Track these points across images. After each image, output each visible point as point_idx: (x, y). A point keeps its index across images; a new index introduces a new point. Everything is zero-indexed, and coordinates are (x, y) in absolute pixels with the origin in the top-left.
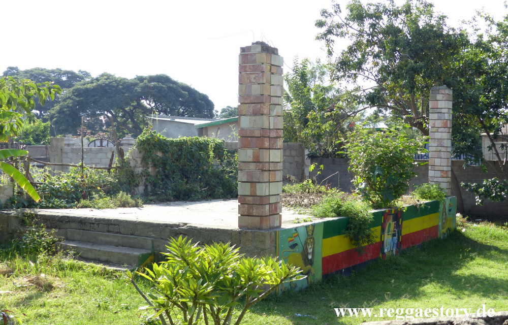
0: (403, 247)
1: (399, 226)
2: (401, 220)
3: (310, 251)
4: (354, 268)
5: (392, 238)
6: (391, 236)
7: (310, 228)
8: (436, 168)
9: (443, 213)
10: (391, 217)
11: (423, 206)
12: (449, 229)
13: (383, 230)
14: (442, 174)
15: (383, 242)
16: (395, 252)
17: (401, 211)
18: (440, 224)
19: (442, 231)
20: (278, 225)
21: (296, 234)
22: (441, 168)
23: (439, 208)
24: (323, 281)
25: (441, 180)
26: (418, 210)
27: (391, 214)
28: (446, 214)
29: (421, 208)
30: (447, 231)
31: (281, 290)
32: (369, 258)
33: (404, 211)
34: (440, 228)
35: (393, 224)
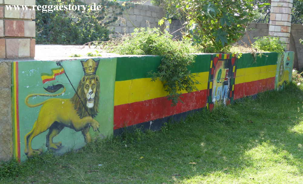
0: (236, 97)
1: (231, 74)
2: (234, 67)
3: (90, 96)
4: (168, 119)
5: (223, 87)
6: (221, 84)
7: (91, 64)
8: (277, 23)
9: (281, 66)
10: (223, 63)
11: (260, 55)
12: (285, 82)
13: (211, 77)
14: (282, 29)
15: (211, 90)
16: (226, 102)
17: (235, 58)
18: (277, 76)
19: (278, 84)
20: (27, 54)
21: (60, 71)
22: (282, 23)
23: (276, 60)
24: (114, 138)
25: (281, 34)
26: (254, 59)
27: (223, 60)
28: (283, 68)
29: (258, 58)
30: (283, 84)
31: (27, 154)
32: (191, 108)
33: (239, 57)
34: (277, 80)
35: (224, 71)
